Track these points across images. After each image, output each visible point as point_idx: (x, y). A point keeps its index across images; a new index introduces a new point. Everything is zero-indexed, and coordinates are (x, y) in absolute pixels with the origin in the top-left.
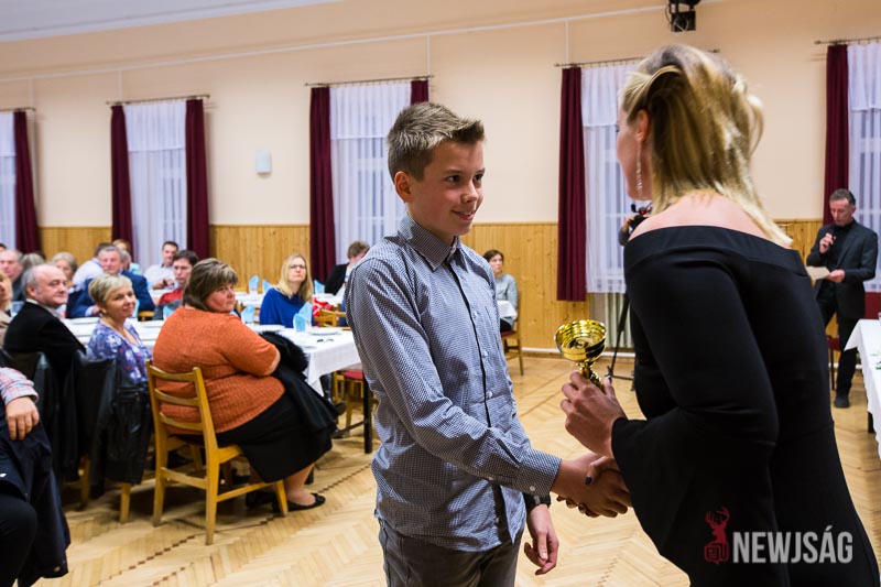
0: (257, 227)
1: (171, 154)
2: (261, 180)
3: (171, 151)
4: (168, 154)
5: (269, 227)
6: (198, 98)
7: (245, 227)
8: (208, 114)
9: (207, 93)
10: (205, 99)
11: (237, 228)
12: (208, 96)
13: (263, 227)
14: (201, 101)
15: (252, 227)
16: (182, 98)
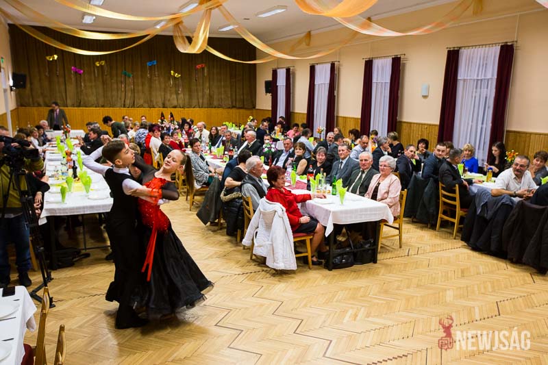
0: (419, 124)
2: (423, 100)
5: (425, 124)
6: (399, 56)
7: (414, 123)
8: (404, 64)
9: (403, 53)
10: (402, 57)
11: (411, 123)
12: (404, 55)
13: (422, 124)
14: (400, 58)
15: (417, 124)
16: (391, 56)
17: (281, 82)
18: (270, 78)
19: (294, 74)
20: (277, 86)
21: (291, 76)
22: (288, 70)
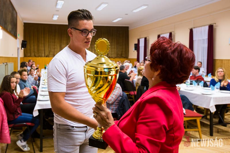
1: (204, 41)
3: (204, 40)
4: (203, 40)
6: (212, 25)
8: (215, 29)
9: (215, 23)
10: (214, 25)
12: (215, 24)
14: (213, 25)
16: (208, 25)
17: (142, 45)
18: (137, 43)
19: (149, 40)
20: (139, 47)
21: (147, 42)
22: (146, 39)
